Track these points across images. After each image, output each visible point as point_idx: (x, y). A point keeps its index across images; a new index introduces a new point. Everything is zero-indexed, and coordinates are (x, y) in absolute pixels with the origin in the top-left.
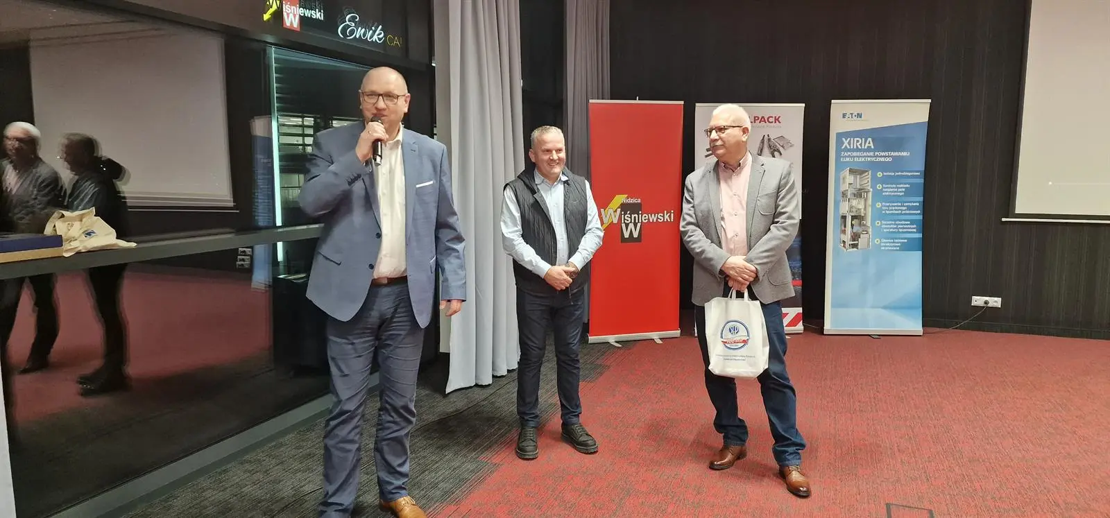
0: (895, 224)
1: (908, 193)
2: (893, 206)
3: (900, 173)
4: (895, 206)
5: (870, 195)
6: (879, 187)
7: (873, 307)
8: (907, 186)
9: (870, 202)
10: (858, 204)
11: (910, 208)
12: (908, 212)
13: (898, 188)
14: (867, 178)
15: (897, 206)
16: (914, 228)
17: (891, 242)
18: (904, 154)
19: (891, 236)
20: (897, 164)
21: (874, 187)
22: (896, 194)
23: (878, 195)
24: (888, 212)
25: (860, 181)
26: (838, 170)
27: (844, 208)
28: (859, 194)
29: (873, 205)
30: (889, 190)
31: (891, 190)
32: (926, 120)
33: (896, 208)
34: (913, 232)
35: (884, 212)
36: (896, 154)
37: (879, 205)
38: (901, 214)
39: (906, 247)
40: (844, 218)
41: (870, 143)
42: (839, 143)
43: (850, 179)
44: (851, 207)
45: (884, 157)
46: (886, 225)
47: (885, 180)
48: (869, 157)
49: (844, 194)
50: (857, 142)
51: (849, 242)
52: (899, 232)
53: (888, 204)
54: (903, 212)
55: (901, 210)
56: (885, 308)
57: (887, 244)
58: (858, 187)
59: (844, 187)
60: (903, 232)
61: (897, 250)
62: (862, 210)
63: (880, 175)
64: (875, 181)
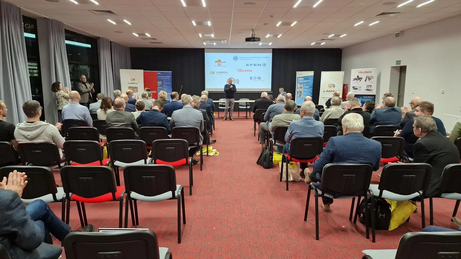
1: (309, 87)
3: (308, 84)
6: (304, 86)
9: (303, 89)
10: (301, 89)
11: (310, 90)
14: (302, 85)
18: (309, 80)
20: (308, 82)
23: (304, 88)
26: (297, 84)
27: (298, 90)
28: (301, 88)
29: (303, 90)
30: (306, 87)
32: (314, 74)
33: (307, 90)
37: (304, 90)
40: (298, 92)
41: (303, 79)
42: (298, 79)
43: (299, 85)
45: (306, 81)
46: (306, 93)
47: (305, 85)
48: (303, 81)
49: (298, 88)
50: (301, 79)
51: (299, 96)
59: (298, 86)
62: (301, 91)
63: (304, 84)
64: (304, 85)
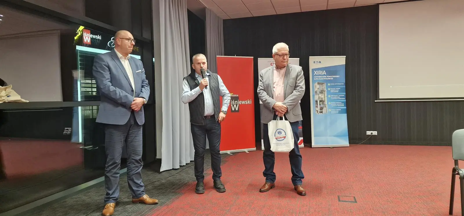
0: (336, 103)
1: (340, 91)
2: (334, 96)
3: (336, 84)
4: (335, 96)
5: (326, 92)
6: (329, 89)
7: (330, 136)
8: (339, 89)
10: (321, 96)
11: (341, 97)
12: (340, 99)
13: (336, 89)
14: (325, 85)
15: (336, 96)
16: (343, 105)
17: (335, 111)
18: (338, 76)
19: (335, 108)
20: (335, 80)
21: (327, 89)
22: (335, 92)
23: (329, 93)
24: (333, 99)
25: (322, 87)
26: (313, 83)
27: (316, 97)
28: (322, 92)
29: (327, 96)
30: (333, 90)
31: (334, 90)
32: (345, 63)
34: (343, 106)
35: (331, 99)
36: (335, 76)
37: (329, 96)
38: (338, 99)
39: (341, 112)
40: (317, 101)
42: (313, 73)
43: (318, 86)
44: (319, 97)
45: (330, 78)
46: (333, 104)
47: (331, 87)
48: (325, 78)
49: (316, 92)
51: (319, 111)
52: (337, 106)
53: (333, 96)
54: (339, 99)
55: (338, 98)
56: (334, 136)
57: (334, 111)
58: (321, 89)
59: (316, 89)
60: (339, 106)
61: (337, 113)
62: (323, 98)
63: (329, 84)
64: (328, 87)
